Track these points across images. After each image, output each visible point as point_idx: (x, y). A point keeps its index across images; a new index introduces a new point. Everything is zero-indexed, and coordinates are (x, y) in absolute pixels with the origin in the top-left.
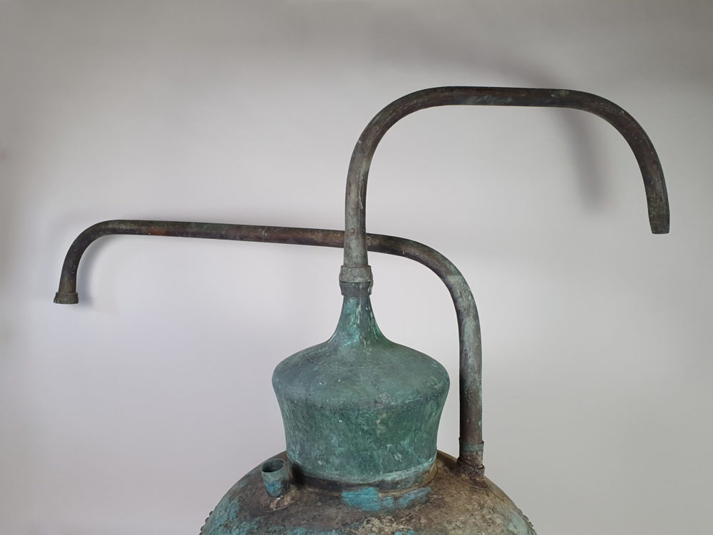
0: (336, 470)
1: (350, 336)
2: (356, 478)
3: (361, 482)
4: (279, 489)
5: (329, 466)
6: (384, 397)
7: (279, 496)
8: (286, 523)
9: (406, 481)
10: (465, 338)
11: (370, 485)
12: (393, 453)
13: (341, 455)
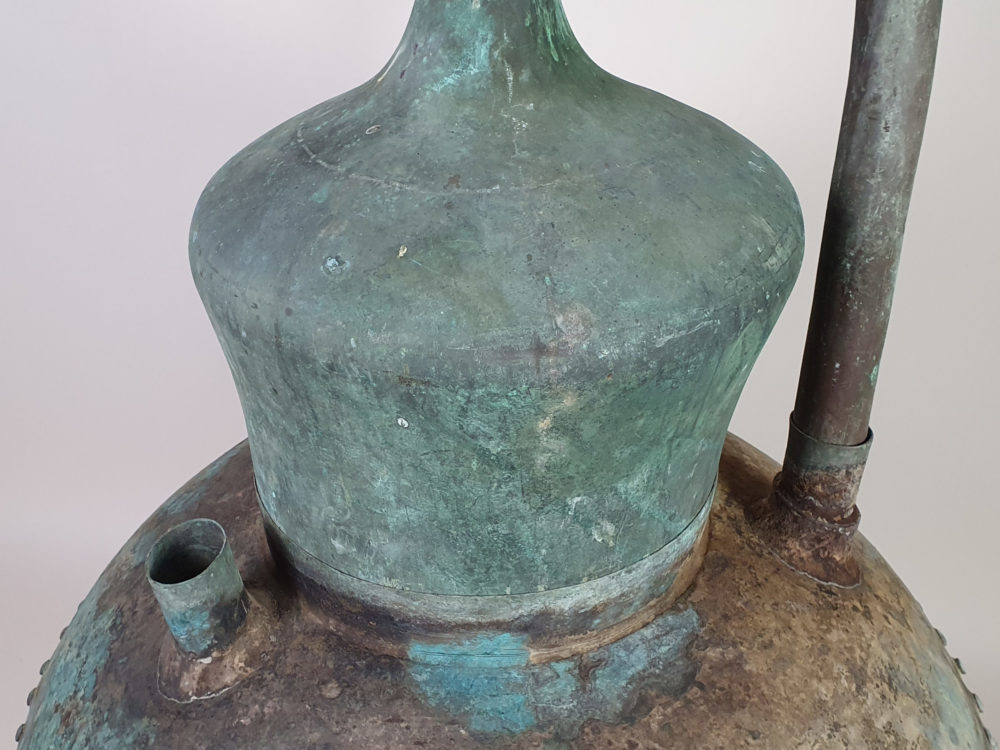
0: (391, 576)
1: (456, 46)
2: (454, 607)
3: (472, 619)
4: (204, 634)
5: (368, 560)
6: (573, 329)
7: (206, 654)
11: (499, 626)
12: (587, 524)
13: (406, 531)
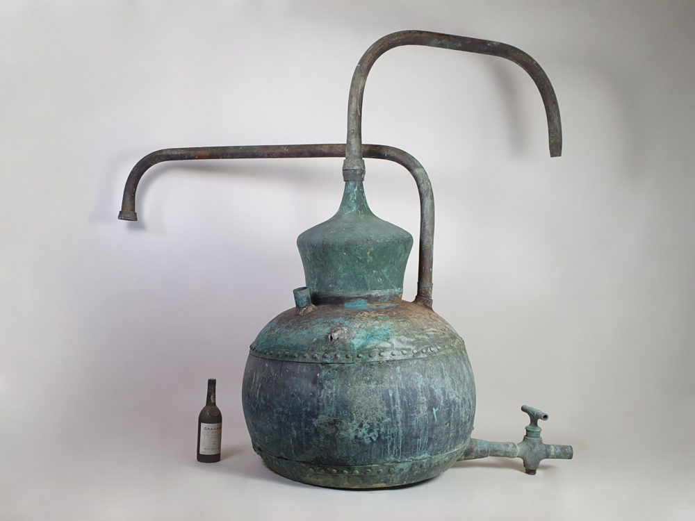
0: (341, 289)
1: (350, 208)
2: (353, 294)
3: (357, 296)
4: (305, 302)
5: (337, 287)
7: (305, 307)
8: (311, 318)
9: (384, 297)
10: (425, 212)
11: (361, 298)
12: (377, 277)
13: (344, 278)
